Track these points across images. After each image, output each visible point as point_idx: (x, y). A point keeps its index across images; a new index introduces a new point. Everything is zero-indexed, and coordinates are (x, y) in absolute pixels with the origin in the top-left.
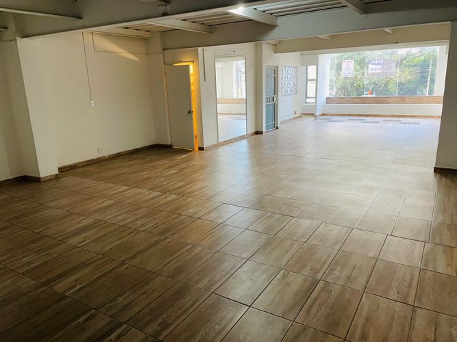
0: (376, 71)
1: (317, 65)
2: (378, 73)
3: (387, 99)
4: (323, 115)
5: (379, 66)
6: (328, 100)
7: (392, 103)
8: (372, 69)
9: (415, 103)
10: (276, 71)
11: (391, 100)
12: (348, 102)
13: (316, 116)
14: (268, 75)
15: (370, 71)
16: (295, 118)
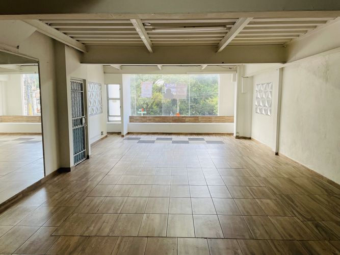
1: (121, 84)
3: (184, 119)
4: (129, 133)
6: (132, 119)
7: (187, 122)
9: (206, 122)
10: (83, 86)
11: (187, 120)
12: (150, 121)
13: (123, 136)
14: (73, 91)
16: (102, 139)
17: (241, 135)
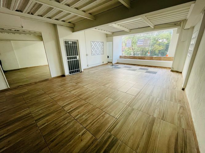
0: (141, 45)
1: (113, 41)
2: (141, 46)
4: (117, 63)
5: (142, 42)
6: (121, 57)
7: (146, 59)
8: (139, 44)
10: (77, 43)
11: (146, 58)
13: (113, 64)
15: (138, 45)
16: (103, 65)
17: (175, 70)
